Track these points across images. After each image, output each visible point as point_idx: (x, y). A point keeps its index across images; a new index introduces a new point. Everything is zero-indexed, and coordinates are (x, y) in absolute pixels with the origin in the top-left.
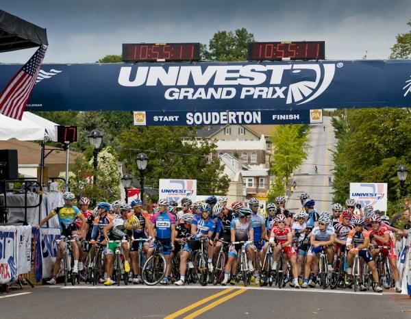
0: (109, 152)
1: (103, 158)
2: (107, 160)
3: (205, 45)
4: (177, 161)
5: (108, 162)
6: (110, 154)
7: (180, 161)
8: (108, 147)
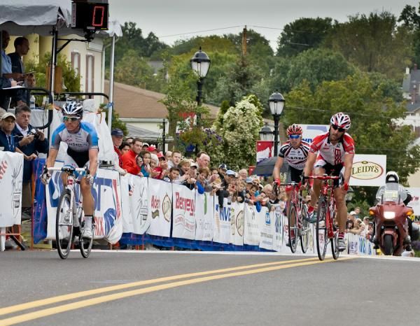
0: (251, 102)
1: (243, 110)
2: (248, 112)
3: (414, 8)
4: (357, 127)
5: (250, 115)
6: (252, 105)
7: (360, 127)
8: (251, 96)
